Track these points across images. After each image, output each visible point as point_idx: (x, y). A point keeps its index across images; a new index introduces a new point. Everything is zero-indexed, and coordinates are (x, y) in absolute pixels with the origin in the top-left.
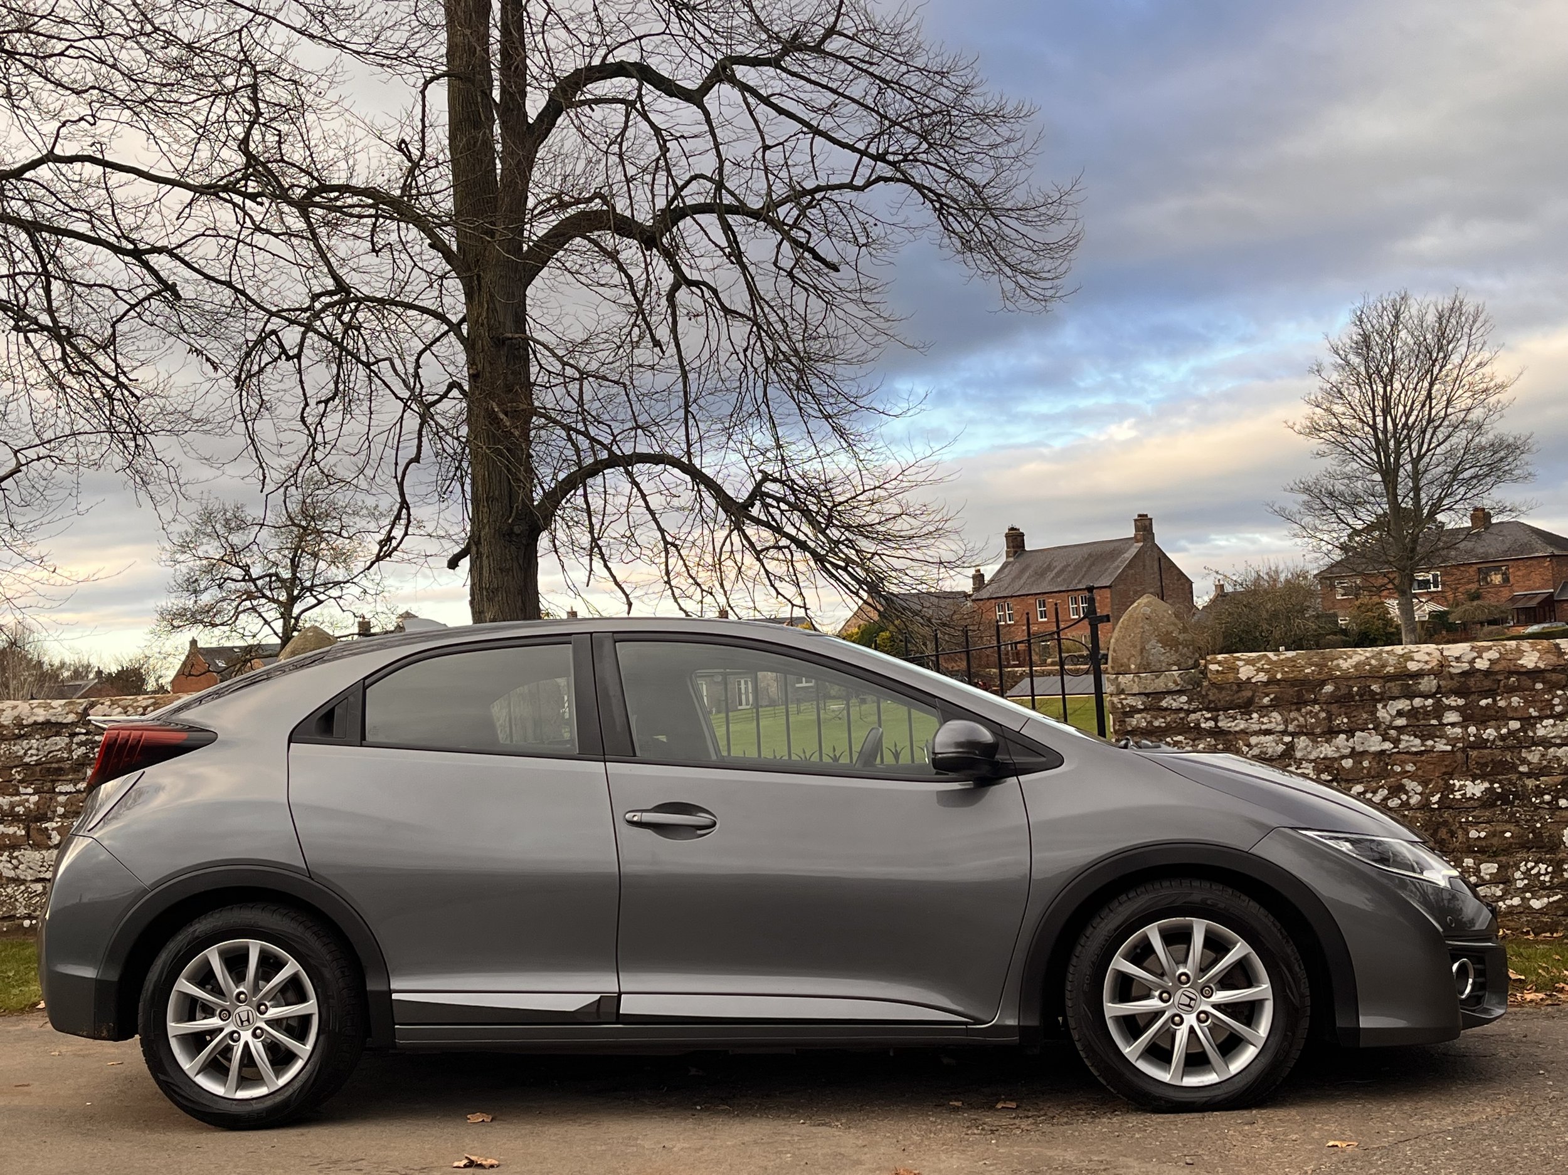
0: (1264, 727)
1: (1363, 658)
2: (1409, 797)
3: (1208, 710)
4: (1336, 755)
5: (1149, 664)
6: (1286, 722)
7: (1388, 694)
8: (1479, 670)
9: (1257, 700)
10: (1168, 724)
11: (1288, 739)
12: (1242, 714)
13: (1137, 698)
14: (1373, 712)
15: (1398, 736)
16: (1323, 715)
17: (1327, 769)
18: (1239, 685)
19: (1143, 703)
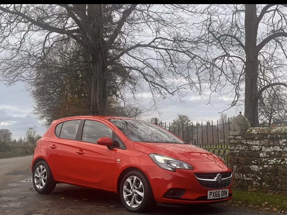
0: (256, 144)
2: (286, 162)
3: (245, 139)
4: (270, 151)
5: (234, 129)
6: (260, 143)
7: (282, 138)
9: (255, 138)
10: (237, 142)
11: (260, 147)
12: (252, 141)
13: (232, 136)
14: (279, 142)
15: (284, 148)
17: (268, 154)
18: (251, 134)
19: (233, 138)
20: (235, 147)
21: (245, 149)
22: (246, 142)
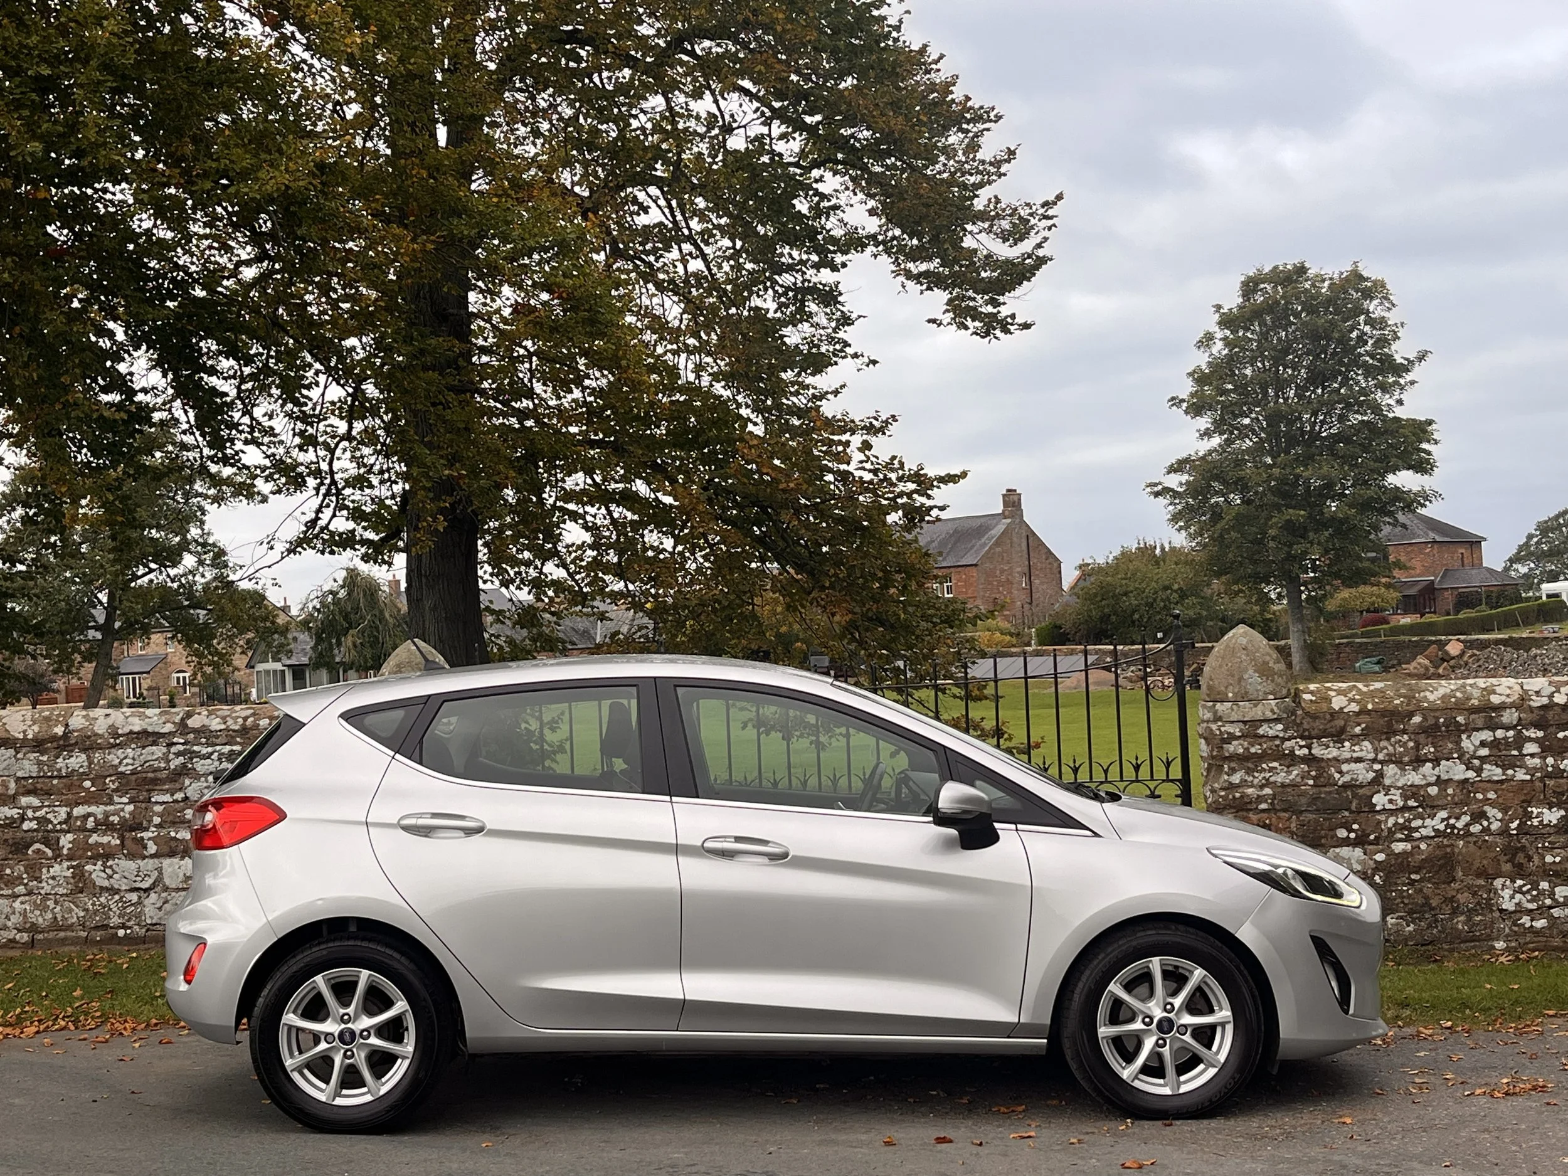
0: (1355, 755)
1: (1448, 691)
2: (1490, 823)
3: (1302, 738)
4: (1424, 782)
5: (1246, 693)
6: (1376, 751)
7: (1472, 725)
8: (1557, 704)
9: (1348, 729)
10: (1264, 751)
11: (1377, 767)
12: (1335, 742)
13: (1235, 725)
14: (1458, 742)
15: (1481, 765)
16: (1411, 744)
17: (1414, 796)
18: (1332, 714)
19: (1241, 731)
20: (1249, 771)
21: (1302, 778)
22: (1309, 747)
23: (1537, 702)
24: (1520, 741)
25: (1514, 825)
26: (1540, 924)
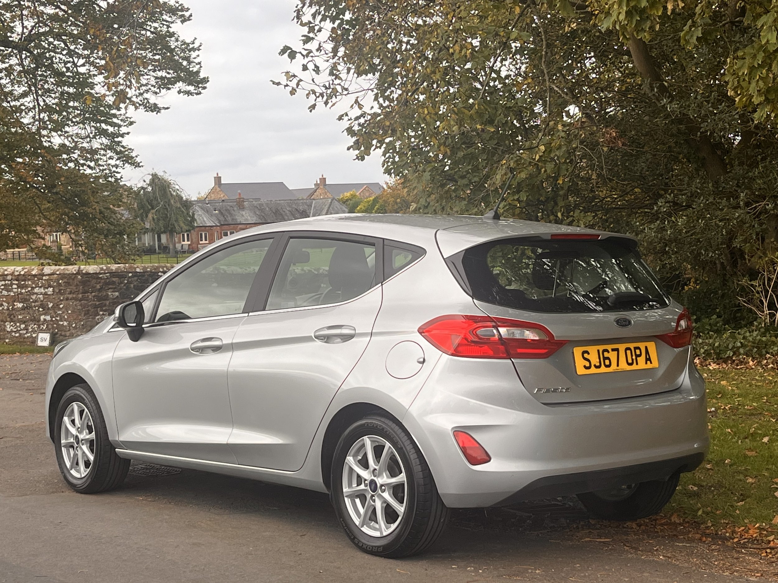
23: (16, 273)
24: (12, 284)
25: (11, 307)
26: (17, 335)
